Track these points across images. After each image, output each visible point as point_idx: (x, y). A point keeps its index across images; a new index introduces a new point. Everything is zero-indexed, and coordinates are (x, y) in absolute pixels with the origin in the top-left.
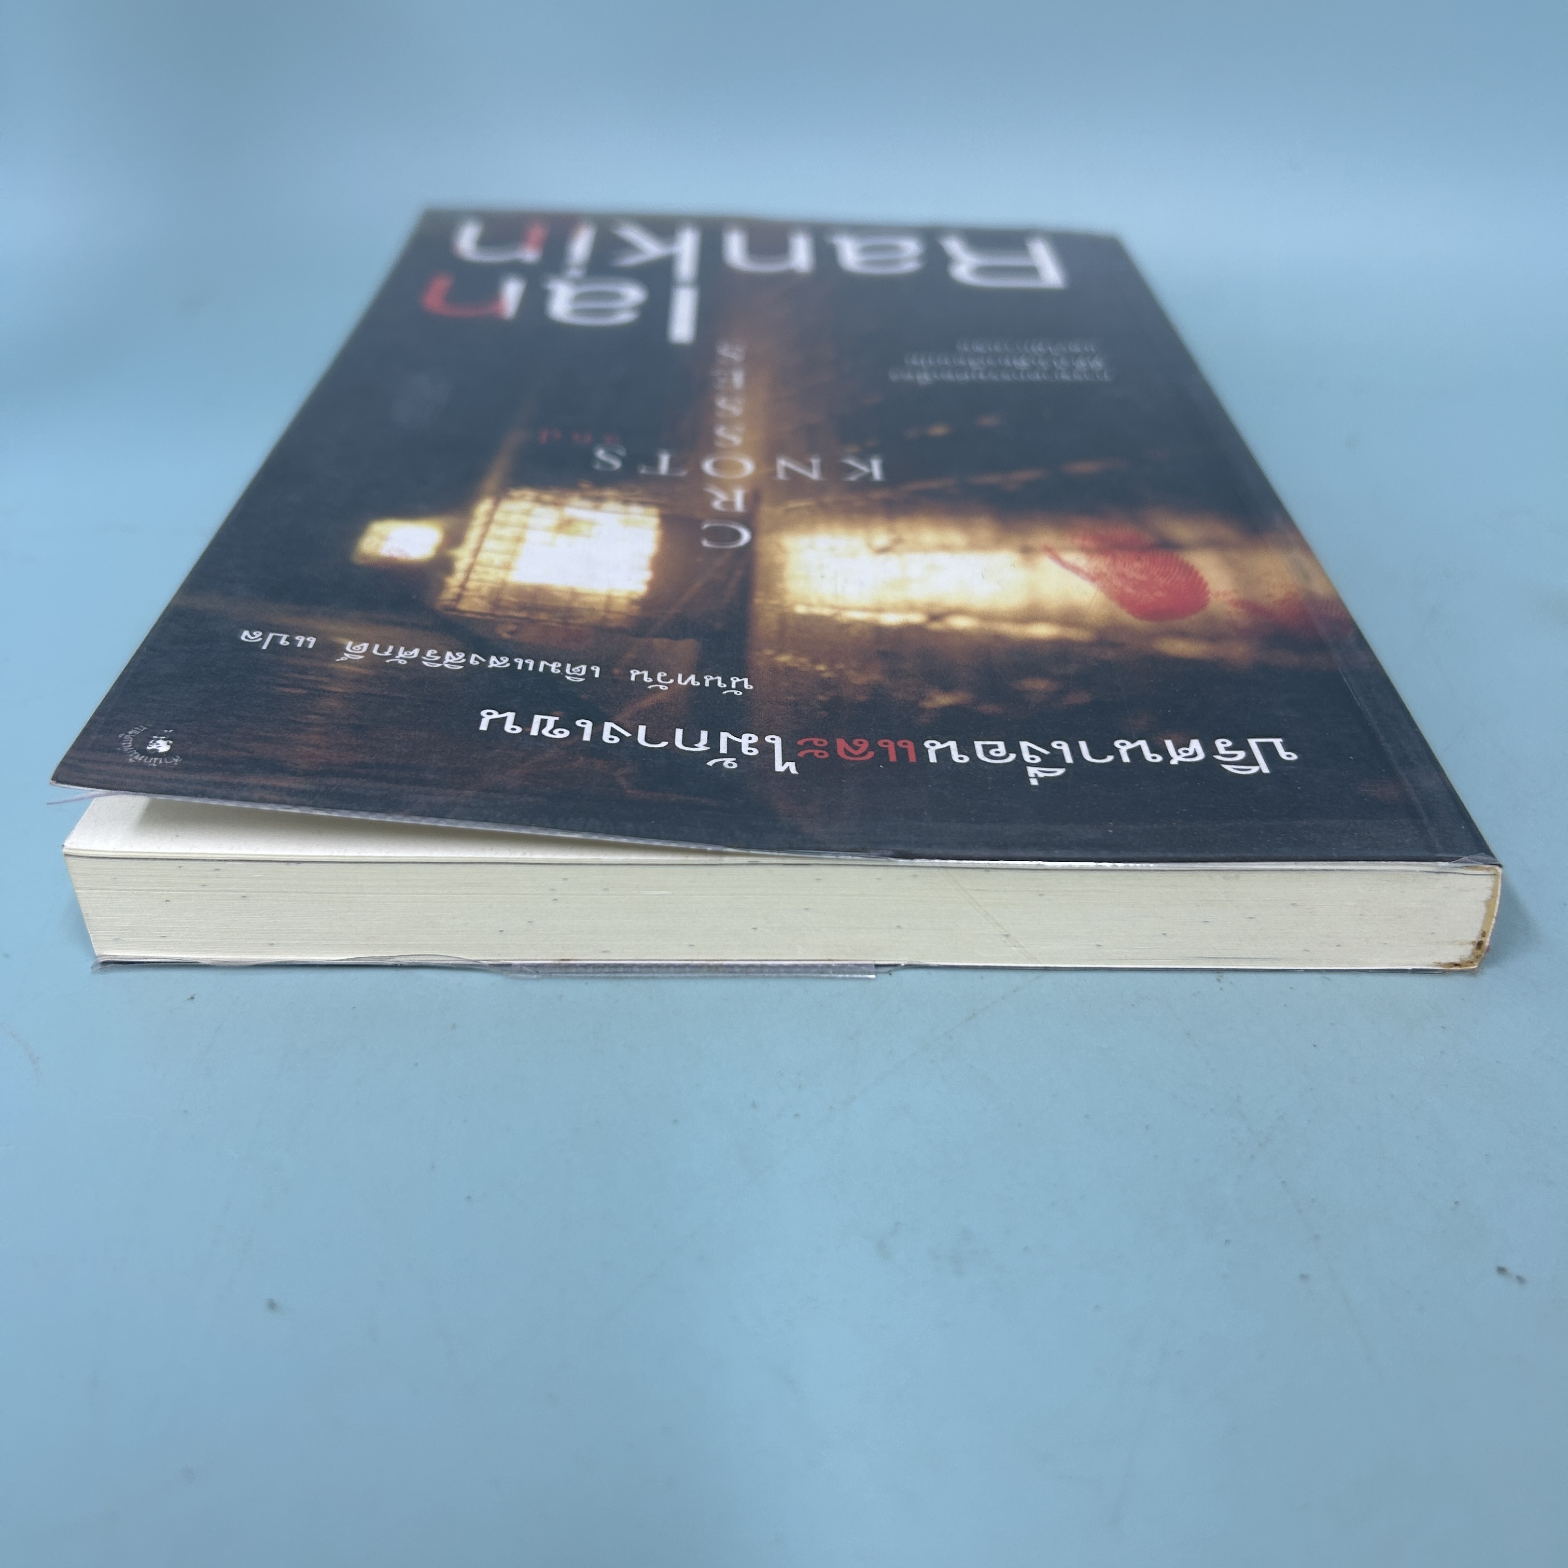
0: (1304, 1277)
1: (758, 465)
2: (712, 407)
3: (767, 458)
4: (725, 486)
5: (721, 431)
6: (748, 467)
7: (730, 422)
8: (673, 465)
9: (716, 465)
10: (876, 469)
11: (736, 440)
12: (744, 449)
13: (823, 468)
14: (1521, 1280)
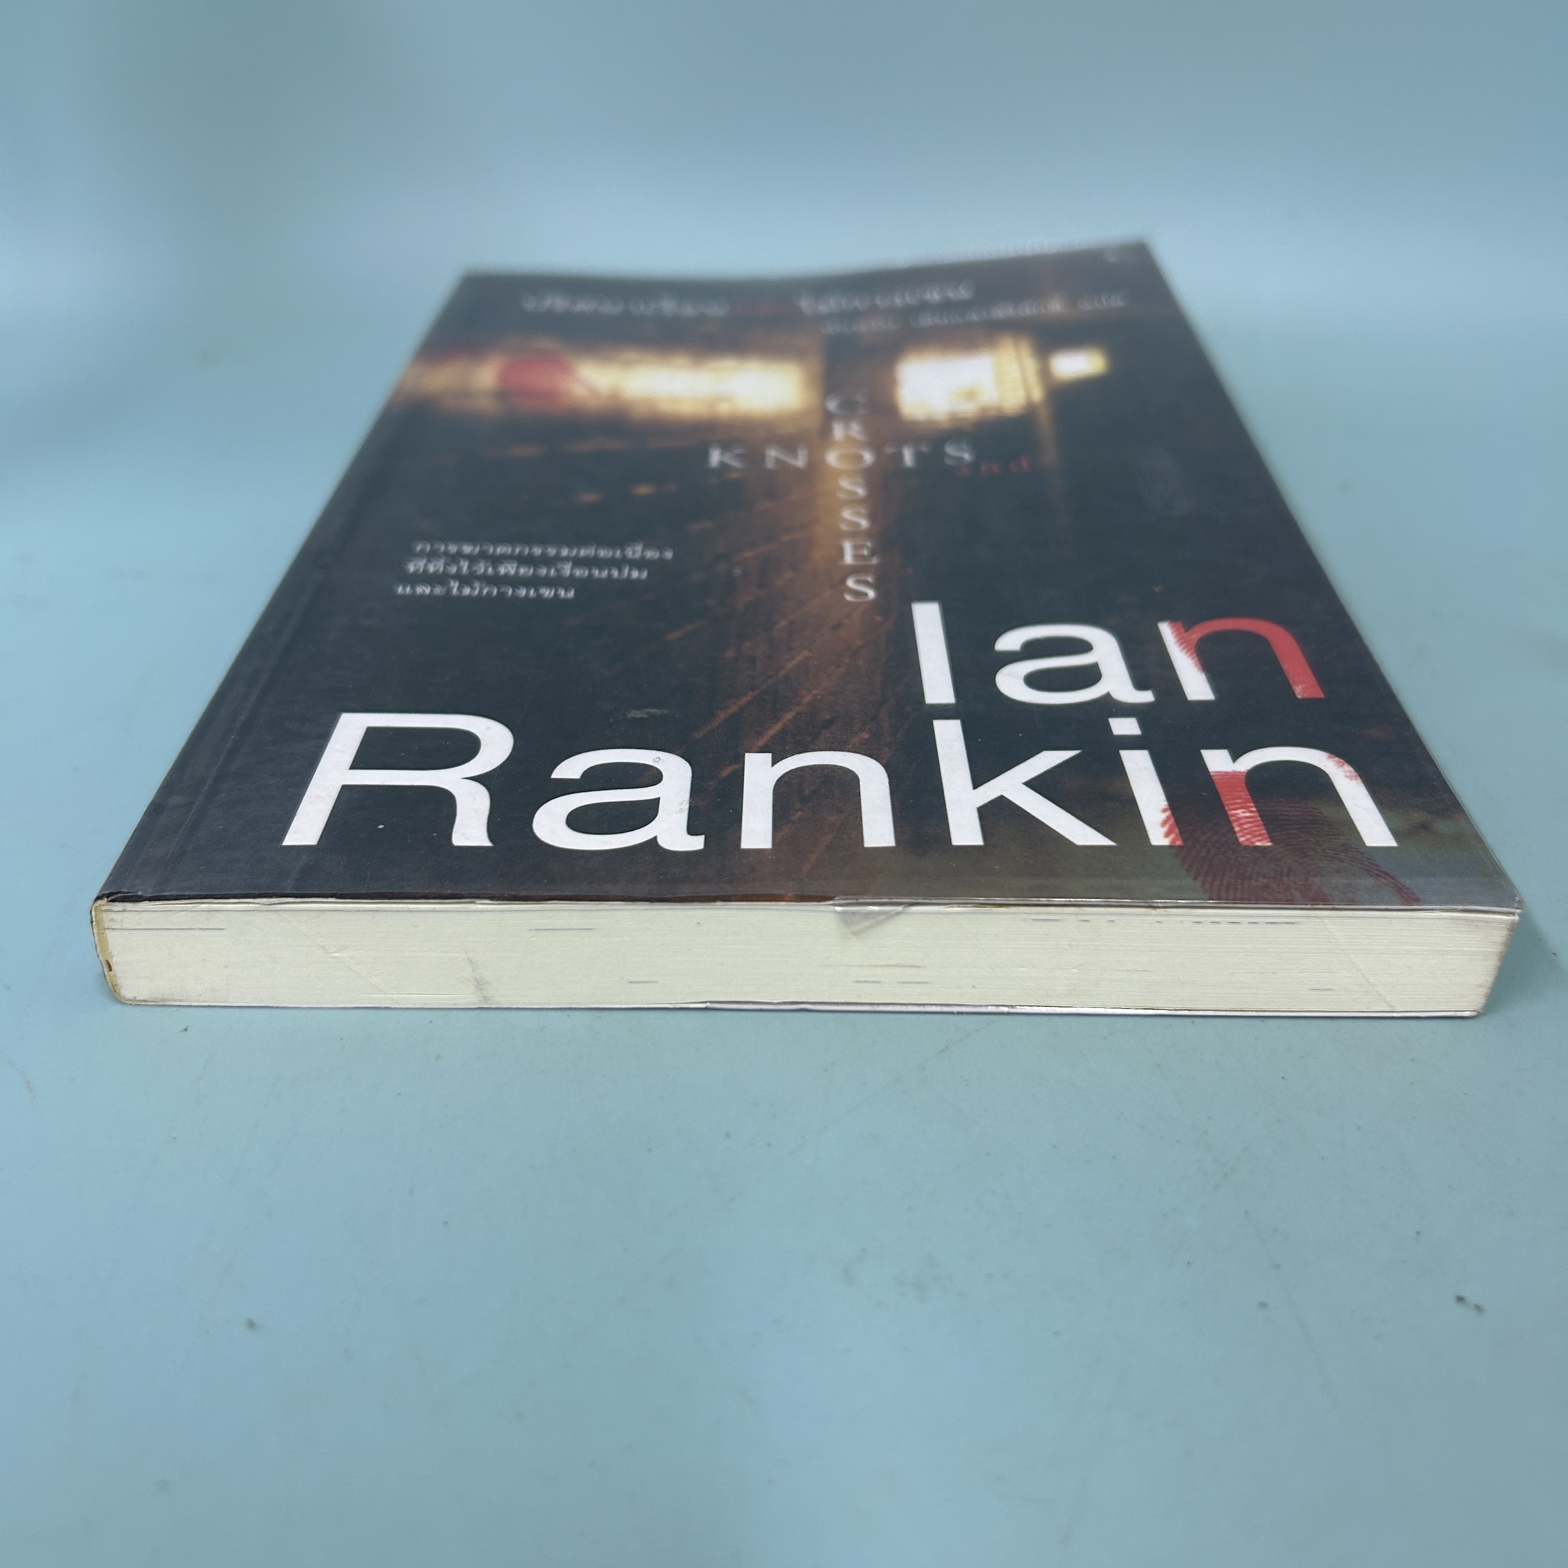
0: (1263, 1305)
1: (823, 461)
2: (872, 517)
3: (815, 468)
4: (850, 440)
5: (861, 492)
6: (832, 458)
7: (854, 502)
8: (899, 456)
9: (860, 458)
10: (715, 457)
11: (845, 483)
12: (838, 473)
13: (762, 457)
14: (1479, 1308)
